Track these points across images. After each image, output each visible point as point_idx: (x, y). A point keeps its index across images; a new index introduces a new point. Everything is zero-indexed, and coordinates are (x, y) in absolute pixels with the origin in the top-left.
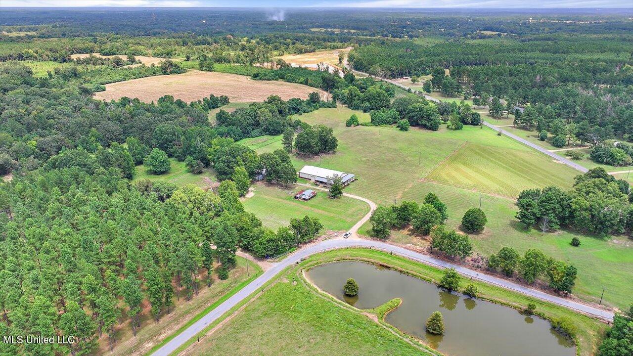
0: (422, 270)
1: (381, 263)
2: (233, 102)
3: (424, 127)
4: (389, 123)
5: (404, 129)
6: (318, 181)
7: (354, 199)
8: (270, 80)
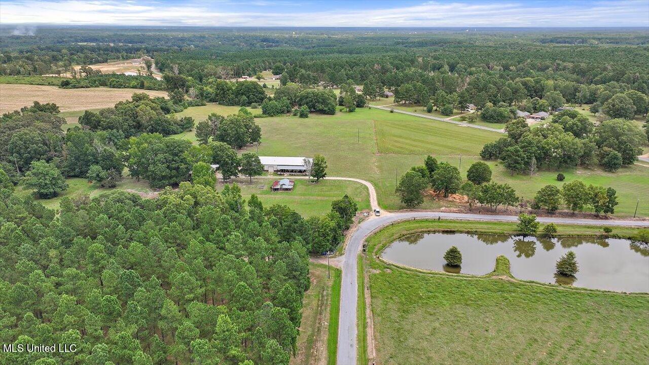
0: (485, 226)
1: (443, 230)
2: (64, 111)
3: (322, 112)
4: (283, 112)
5: (303, 115)
6: (278, 171)
7: (338, 180)
8: (89, 87)
